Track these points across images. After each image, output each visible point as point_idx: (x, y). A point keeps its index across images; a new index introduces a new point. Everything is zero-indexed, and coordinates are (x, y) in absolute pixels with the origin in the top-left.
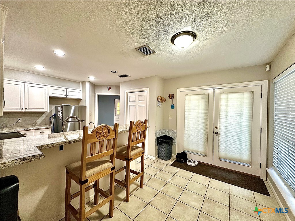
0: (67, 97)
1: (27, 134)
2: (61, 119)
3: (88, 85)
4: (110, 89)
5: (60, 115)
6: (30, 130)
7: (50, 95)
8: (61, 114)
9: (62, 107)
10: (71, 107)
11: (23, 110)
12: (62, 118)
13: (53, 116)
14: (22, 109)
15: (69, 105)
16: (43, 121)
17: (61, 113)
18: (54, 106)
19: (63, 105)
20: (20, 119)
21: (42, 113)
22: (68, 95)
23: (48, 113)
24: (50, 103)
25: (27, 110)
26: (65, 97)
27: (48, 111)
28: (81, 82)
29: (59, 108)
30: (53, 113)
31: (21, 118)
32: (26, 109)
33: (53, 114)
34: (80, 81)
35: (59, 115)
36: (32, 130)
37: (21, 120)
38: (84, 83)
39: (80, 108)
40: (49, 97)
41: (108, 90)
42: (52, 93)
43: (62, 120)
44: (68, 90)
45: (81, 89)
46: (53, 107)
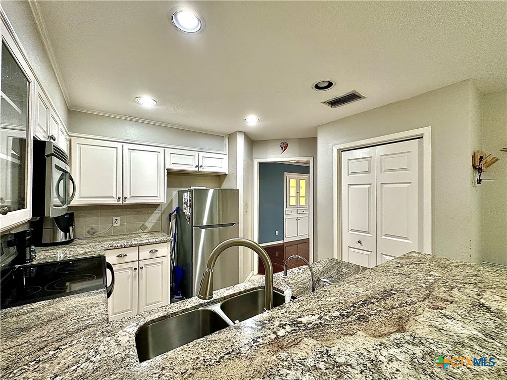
0: (200, 170)
1: (126, 255)
2: (189, 220)
3: (241, 141)
4: (286, 147)
5: (187, 211)
6: (131, 246)
7: (168, 167)
8: (188, 208)
9: (191, 192)
10: (206, 191)
11: (121, 202)
12: (191, 219)
13: (175, 213)
14: (119, 198)
15: (204, 188)
16: (157, 223)
17: (190, 206)
18: (175, 190)
19: (192, 188)
20: (116, 220)
21: (155, 206)
22: (201, 166)
23: (166, 205)
24: (170, 185)
25: (127, 202)
26: (197, 169)
27: (166, 203)
28: (226, 135)
29: (185, 195)
30: (175, 206)
31: (118, 218)
32: (125, 198)
33: (174, 209)
34: (224, 134)
35: (184, 211)
36: (135, 245)
37: (119, 220)
38: (231, 137)
39: (222, 194)
40: (166, 171)
41: (281, 150)
42: (171, 163)
43: (191, 224)
44: (202, 154)
45: (226, 152)
46: (175, 193)
